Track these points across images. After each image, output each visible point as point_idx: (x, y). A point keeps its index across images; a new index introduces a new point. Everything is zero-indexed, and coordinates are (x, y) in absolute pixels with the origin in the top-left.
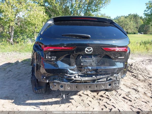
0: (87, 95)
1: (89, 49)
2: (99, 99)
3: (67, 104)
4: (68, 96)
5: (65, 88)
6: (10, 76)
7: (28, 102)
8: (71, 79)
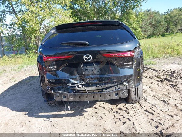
0: (104, 108)
1: (88, 56)
2: (117, 112)
3: (79, 117)
4: (82, 108)
5: (68, 99)
6: (31, 90)
7: (40, 114)
8: (74, 88)
